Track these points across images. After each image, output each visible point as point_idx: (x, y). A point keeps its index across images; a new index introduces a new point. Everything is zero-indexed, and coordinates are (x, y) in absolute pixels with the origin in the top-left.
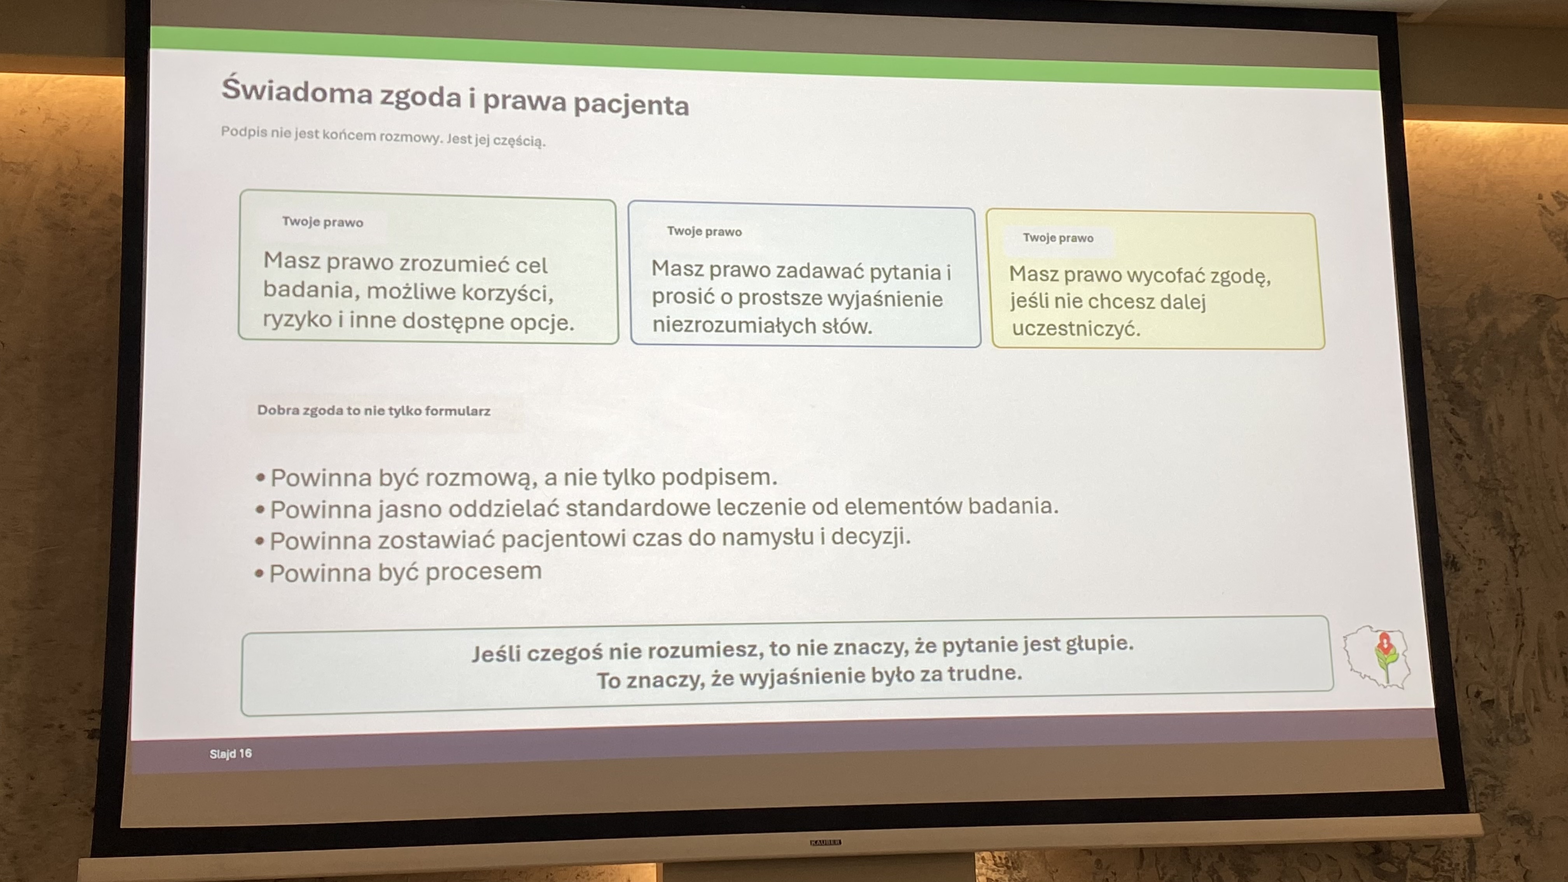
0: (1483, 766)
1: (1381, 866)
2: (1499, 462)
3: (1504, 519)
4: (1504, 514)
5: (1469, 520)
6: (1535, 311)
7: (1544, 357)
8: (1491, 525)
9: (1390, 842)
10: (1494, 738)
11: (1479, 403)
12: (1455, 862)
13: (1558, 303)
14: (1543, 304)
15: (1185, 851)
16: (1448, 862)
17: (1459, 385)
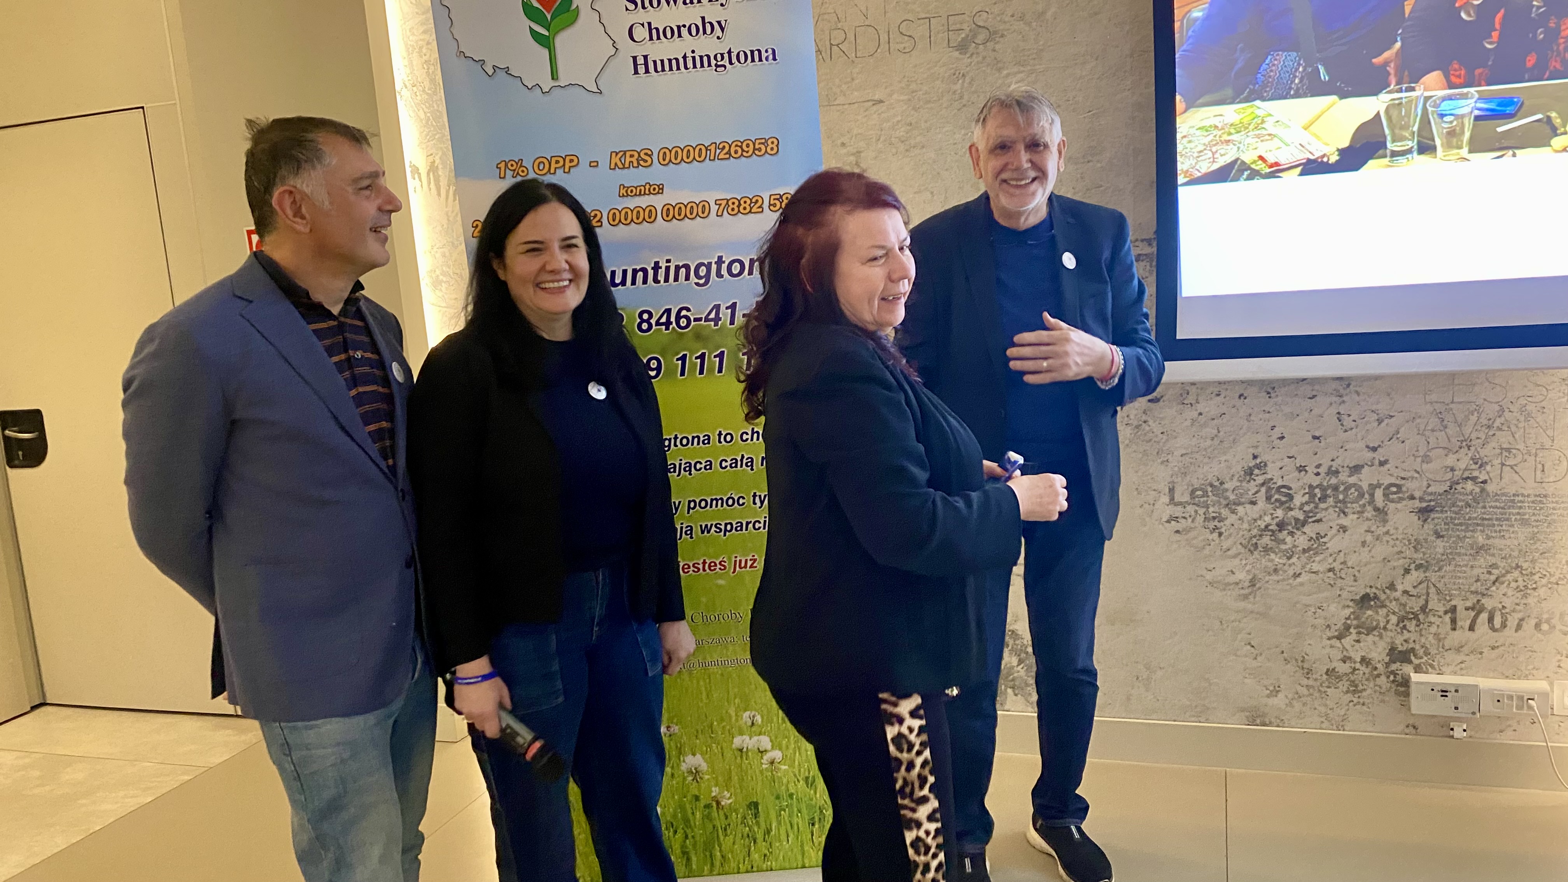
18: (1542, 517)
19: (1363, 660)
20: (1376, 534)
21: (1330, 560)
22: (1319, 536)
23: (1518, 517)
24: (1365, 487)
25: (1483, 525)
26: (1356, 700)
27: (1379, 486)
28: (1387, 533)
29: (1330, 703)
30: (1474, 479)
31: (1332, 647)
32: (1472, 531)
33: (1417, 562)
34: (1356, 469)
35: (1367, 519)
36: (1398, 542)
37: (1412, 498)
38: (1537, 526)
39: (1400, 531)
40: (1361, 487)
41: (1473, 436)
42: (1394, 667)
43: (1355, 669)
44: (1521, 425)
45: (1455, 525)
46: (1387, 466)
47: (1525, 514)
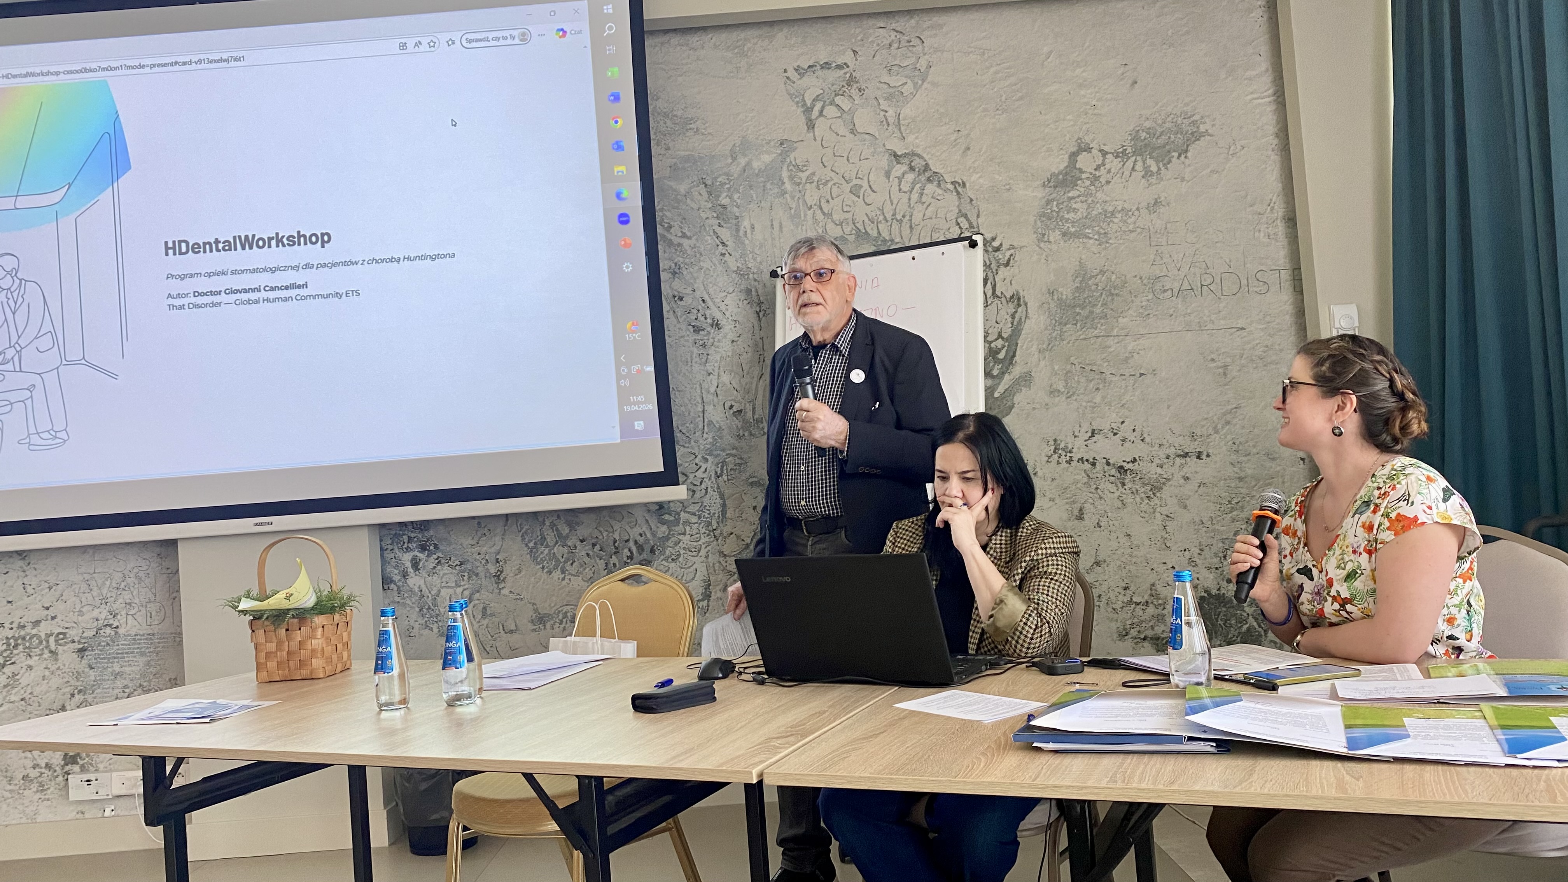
0: (734, 452)
1: (663, 517)
2: (750, 256)
3: (754, 293)
4: (753, 290)
5: (728, 295)
6: (779, 152)
7: (783, 183)
8: (743, 298)
9: (669, 502)
10: (741, 435)
11: (737, 218)
12: (712, 512)
13: (795, 145)
14: (785, 146)
15: (535, 514)
16: (708, 512)
17: (724, 207)
18: (152, 650)
19: (48, 766)
20: (51, 670)
21: (22, 692)
22: (14, 675)
23: (138, 650)
24: (43, 637)
25: (117, 658)
26: (43, 797)
27: (52, 635)
28: (58, 668)
29: (26, 802)
30: (110, 625)
31: (26, 758)
32: (111, 663)
33: (79, 688)
34: (37, 623)
35: (45, 659)
36: (65, 675)
37: (74, 642)
38: (150, 656)
39: (67, 666)
40: (40, 636)
41: (108, 596)
42: (67, 768)
43: (42, 773)
44: (136, 586)
45: (102, 659)
46: (56, 620)
47: (142, 648)
